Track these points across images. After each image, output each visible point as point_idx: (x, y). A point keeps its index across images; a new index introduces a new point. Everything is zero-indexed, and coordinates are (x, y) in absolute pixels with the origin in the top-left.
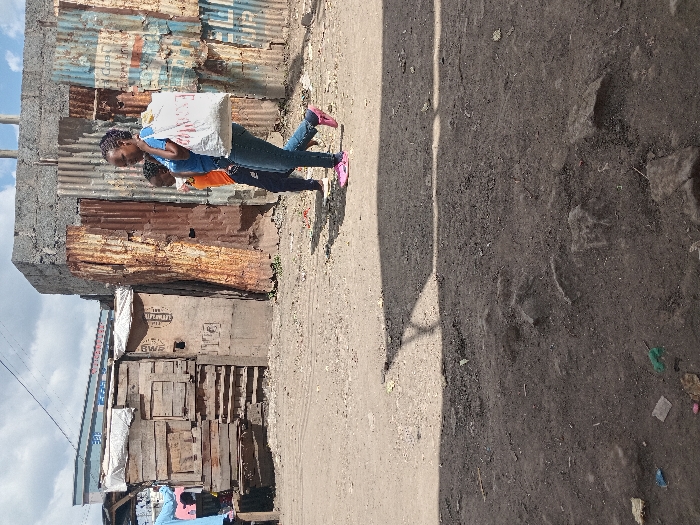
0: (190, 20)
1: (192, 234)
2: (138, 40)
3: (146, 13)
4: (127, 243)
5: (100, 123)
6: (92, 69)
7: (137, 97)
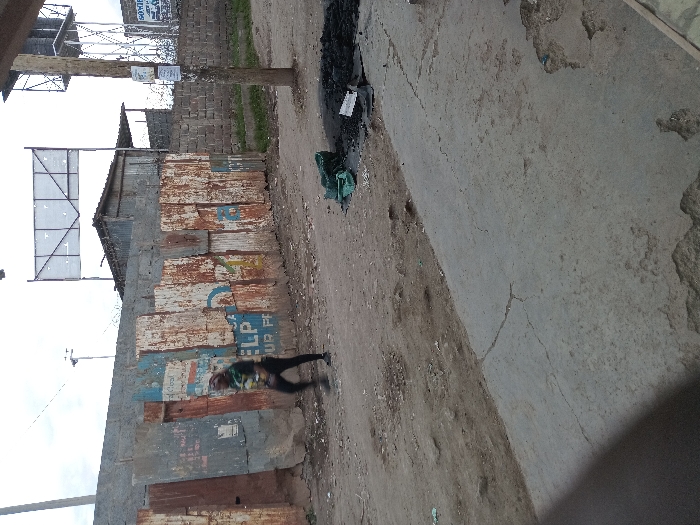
0: (228, 346)
1: (238, 501)
2: (193, 364)
3: (198, 347)
4: (185, 517)
5: (166, 425)
6: (161, 389)
7: (193, 403)
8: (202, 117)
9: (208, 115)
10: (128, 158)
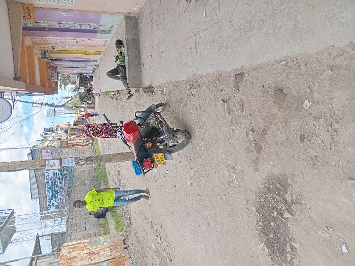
8: (83, 231)
9: (87, 229)
10: (38, 261)
